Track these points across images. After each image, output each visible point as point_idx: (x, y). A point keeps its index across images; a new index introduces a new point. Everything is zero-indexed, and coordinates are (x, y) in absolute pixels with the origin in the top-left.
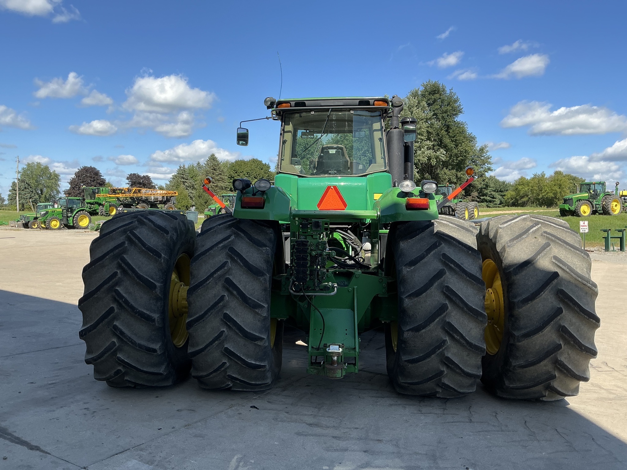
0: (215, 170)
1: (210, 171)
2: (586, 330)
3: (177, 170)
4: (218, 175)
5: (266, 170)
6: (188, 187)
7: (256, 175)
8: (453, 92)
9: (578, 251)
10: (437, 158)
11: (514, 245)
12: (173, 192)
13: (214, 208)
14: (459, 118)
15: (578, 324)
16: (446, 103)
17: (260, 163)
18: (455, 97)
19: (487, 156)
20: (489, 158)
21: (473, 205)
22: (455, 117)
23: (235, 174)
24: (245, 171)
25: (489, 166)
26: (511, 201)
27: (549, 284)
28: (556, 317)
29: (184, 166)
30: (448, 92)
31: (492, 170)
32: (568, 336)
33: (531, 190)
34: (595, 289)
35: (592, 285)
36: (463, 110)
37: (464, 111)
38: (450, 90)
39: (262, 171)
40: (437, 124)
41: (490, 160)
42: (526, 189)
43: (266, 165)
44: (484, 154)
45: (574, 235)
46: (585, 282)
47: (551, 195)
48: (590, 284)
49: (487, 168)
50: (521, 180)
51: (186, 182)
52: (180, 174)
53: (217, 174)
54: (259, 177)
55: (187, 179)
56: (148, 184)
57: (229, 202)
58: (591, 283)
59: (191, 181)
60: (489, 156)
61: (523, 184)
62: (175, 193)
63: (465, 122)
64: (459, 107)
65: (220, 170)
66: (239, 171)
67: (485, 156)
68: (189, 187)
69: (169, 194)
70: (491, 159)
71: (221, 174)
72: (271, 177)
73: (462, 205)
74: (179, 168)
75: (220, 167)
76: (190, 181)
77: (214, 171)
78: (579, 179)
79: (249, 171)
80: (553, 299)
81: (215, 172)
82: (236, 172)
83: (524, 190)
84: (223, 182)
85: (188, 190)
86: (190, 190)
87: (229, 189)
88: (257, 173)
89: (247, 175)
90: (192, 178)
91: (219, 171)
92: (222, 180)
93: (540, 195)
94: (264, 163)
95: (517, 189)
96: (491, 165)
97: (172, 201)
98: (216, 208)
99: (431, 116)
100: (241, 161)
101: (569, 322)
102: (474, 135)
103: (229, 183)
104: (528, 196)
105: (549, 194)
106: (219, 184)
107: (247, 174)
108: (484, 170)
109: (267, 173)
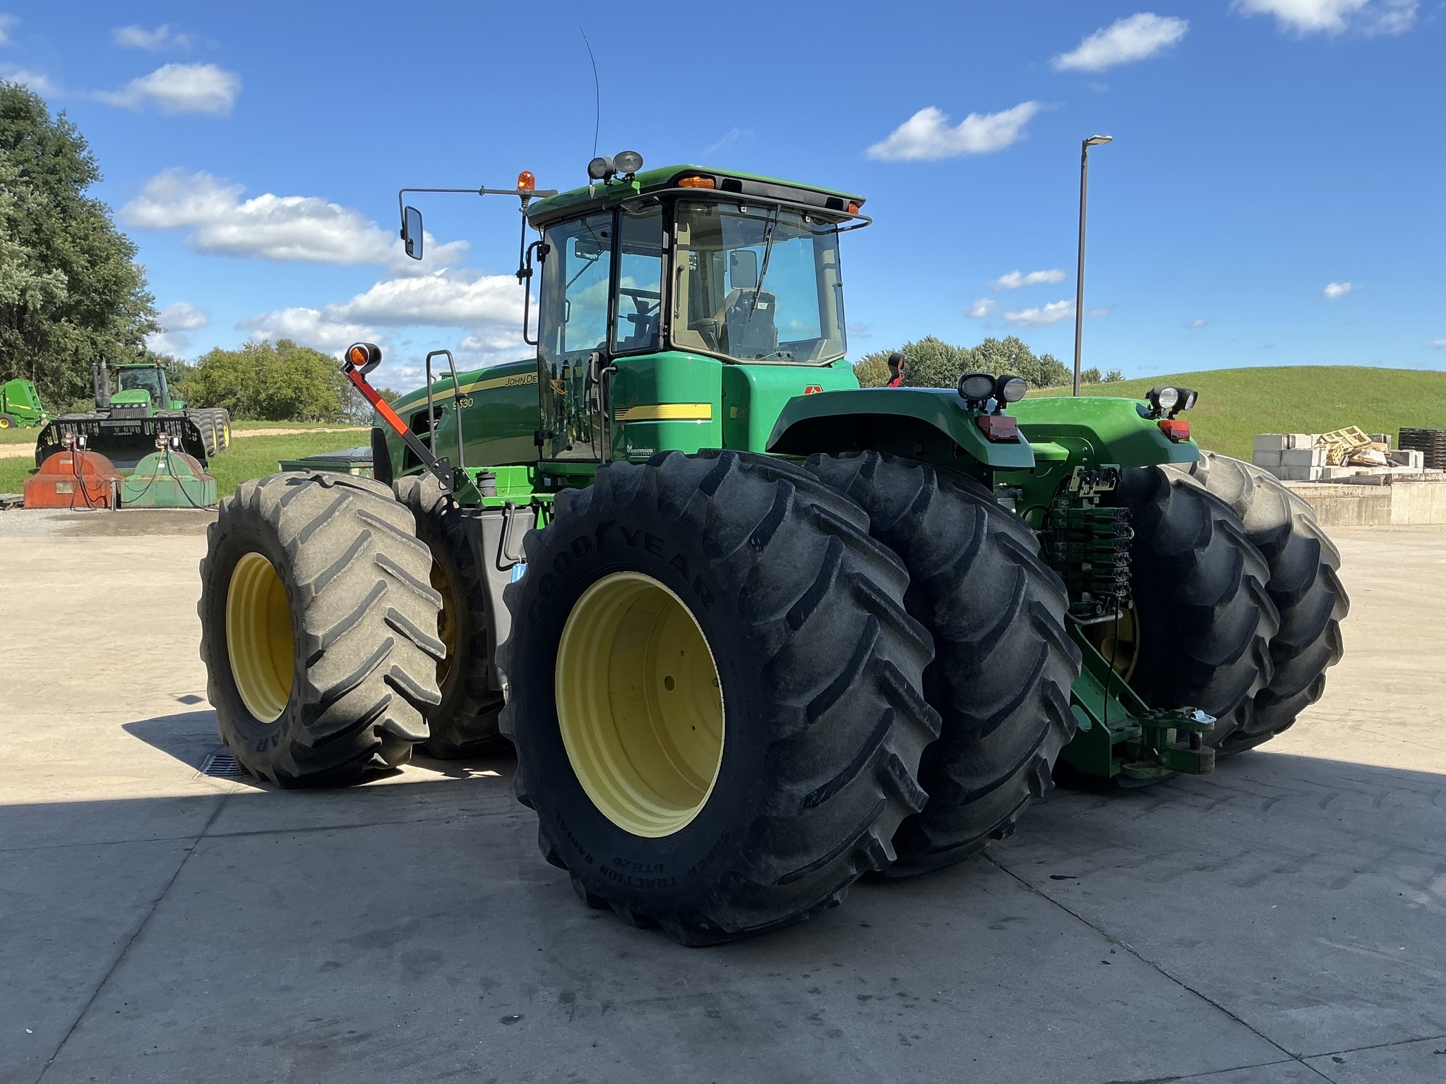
8: (66, 123)
10: (45, 289)
14: (90, 193)
16: (51, 148)
18: (74, 136)
19: (143, 293)
20: (148, 301)
21: (221, 415)
22: (79, 188)
25: (150, 318)
26: (195, 404)
30: (54, 119)
31: (160, 330)
33: (242, 380)
36: (99, 171)
37: (102, 176)
38: (60, 115)
40: (37, 200)
41: (153, 306)
42: (231, 377)
44: (137, 290)
47: (288, 393)
49: (146, 323)
50: (216, 355)
60: (149, 294)
61: (222, 367)
63: (105, 205)
64: (88, 162)
67: (139, 295)
70: (153, 303)
73: (204, 416)
78: (330, 360)
83: (225, 379)
93: (261, 393)
95: (207, 377)
96: (155, 317)
99: (16, 176)
102: (130, 241)
104: (235, 395)
105: (284, 392)
108: (139, 329)
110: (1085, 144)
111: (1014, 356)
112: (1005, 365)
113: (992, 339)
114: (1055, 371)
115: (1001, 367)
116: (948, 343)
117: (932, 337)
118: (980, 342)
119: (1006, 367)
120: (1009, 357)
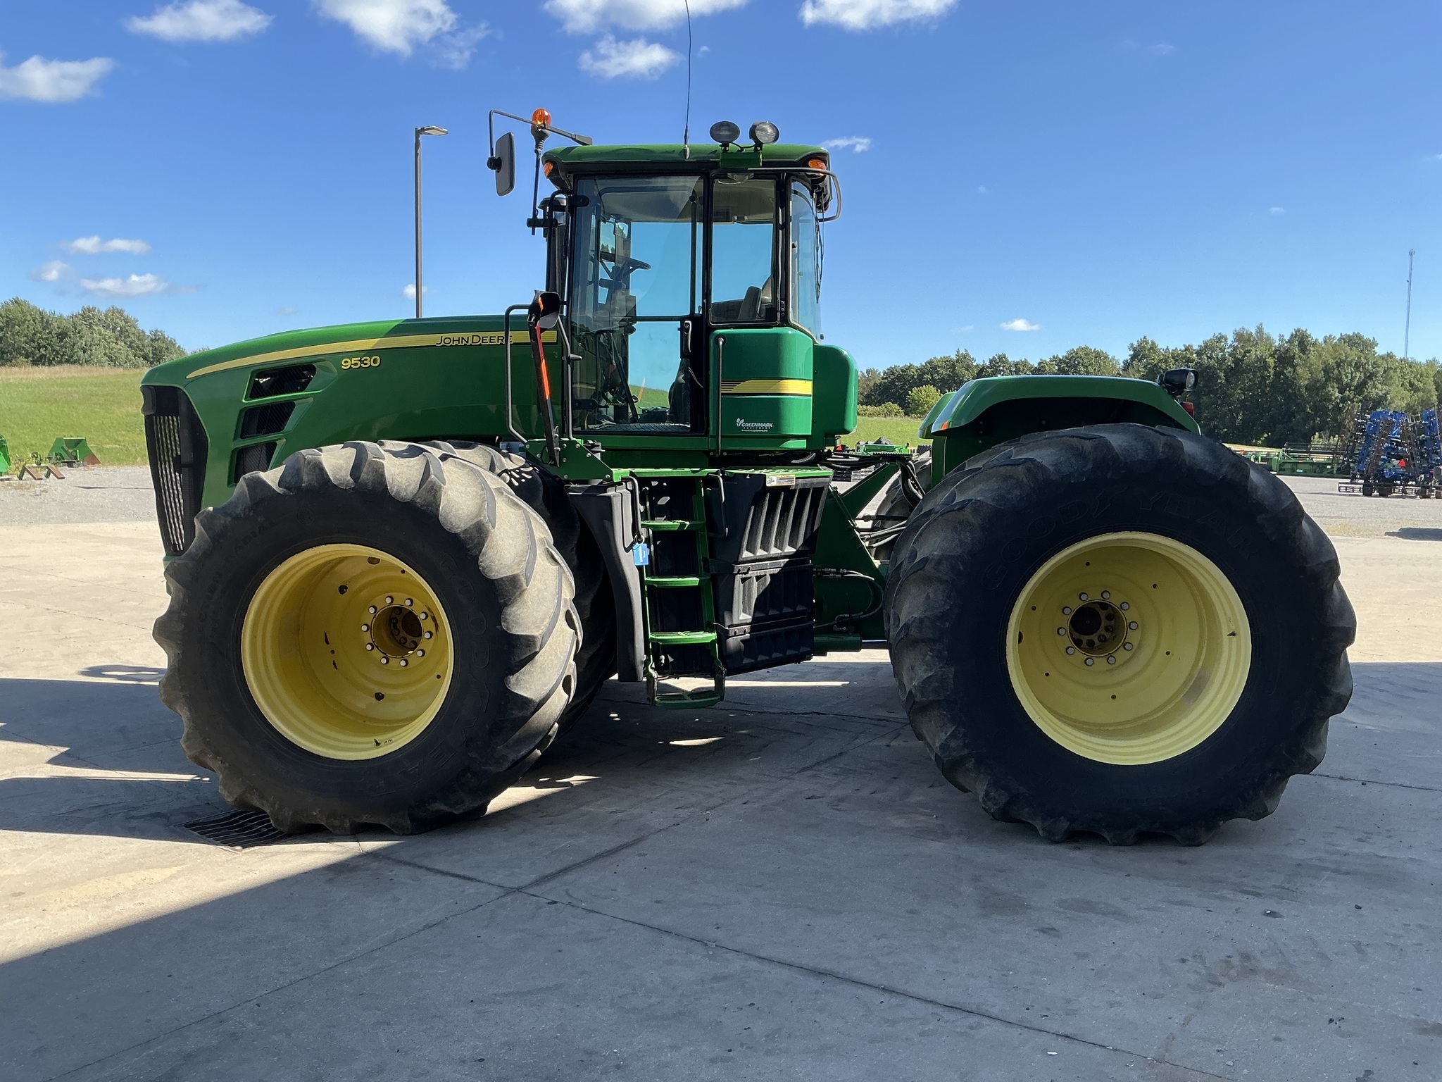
110: (418, 133)
111: (119, 329)
112: (109, 338)
113: (91, 307)
114: (167, 349)
115: (105, 340)
116: (41, 307)
117: (22, 298)
118: (77, 310)
119: (112, 339)
120: (114, 330)
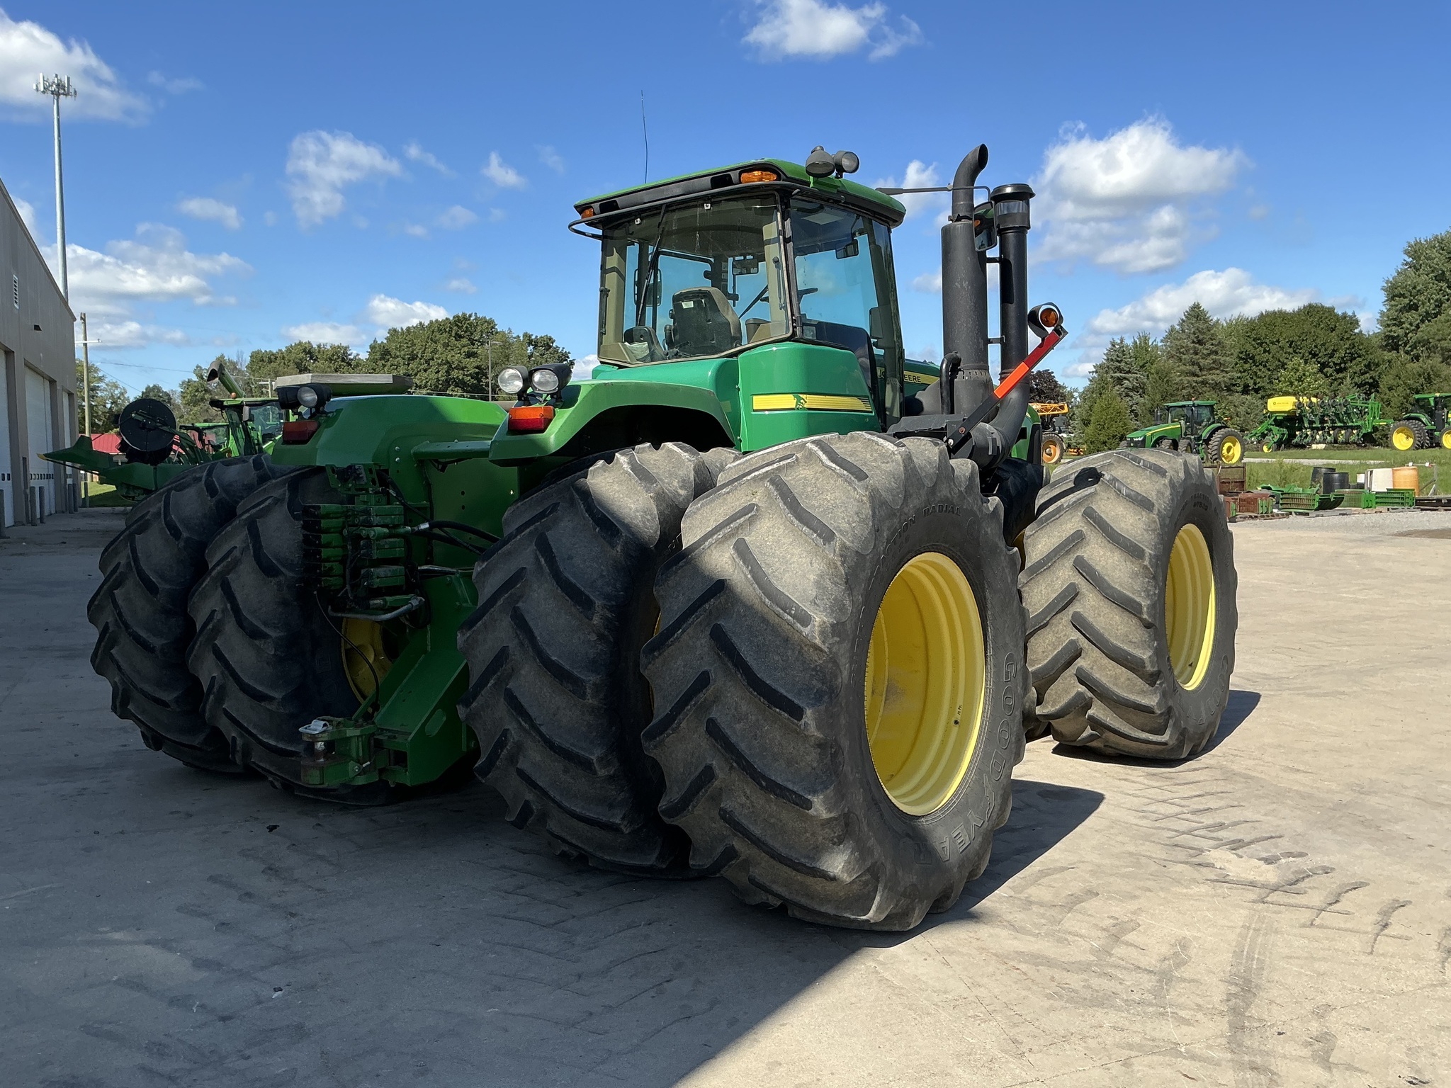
0: (1200, 342)
1: (1187, 346)
2: (778, 737)
3: (1106, 352)
4: (1209, 354)
5: (1346, 332)
6: (1132, 390)
7: (1316, 347)
9: (808, 527)
11: (695, 513)
12: (1056, 405)
13: (1140, 439)
15: (753, 718)
17: (1327, 315)
23: (1256, 349)
24: (1285, 339)
27: (696, 611)
28: (695, 695)
29: (1122, 342)
32: (721, 746)
34: (802, 628)
35: (794, 617)
39: (1333, 334)
43: (1345, 317)
45: (850, 484)
46: (779, 609)
48: (789, 614)
51: (1125, 378)
52: (1112, 360)
53: (1205, 352)
54: (1323, 350)
55: (1129, 372)
56: (1049, 388)
57: (1182, 422)
58: (793, 612)
59: (1138, 376)
62: (1062, 408)
65: (1214, 342)
66: (1267, 341)
68: (1134, 389)
69: (1047, 410)
71: (1216, 353)
72: (1361, 347)
74: (1110, 346)
75: (1212, 335)
76: (1135, 375)
77: (1197, 345)
79: (1296, 338)
80: (706, 649)
81: (1200, 347)
82: (1261, 344)
84: (1223, 371)
85: (1131, 397)
86: (1137, 398)
87: (1240, 389)
88: (1318, 341)
89: (1291, 350)
90: (1142, 366)
91: (1212, 345)
92: (1218, 366)
94: (1339, 312)
97: (1057, 428)
98: (1144, 440)
100: (1274, 313)
101: (733, 711)
103: (1240, 372)
106: (1210, 377)
107: (1290, 346)
109: (1348, 339)
